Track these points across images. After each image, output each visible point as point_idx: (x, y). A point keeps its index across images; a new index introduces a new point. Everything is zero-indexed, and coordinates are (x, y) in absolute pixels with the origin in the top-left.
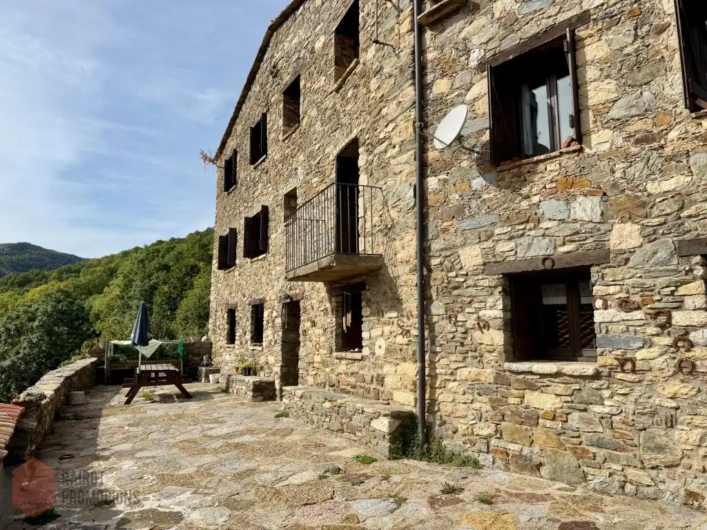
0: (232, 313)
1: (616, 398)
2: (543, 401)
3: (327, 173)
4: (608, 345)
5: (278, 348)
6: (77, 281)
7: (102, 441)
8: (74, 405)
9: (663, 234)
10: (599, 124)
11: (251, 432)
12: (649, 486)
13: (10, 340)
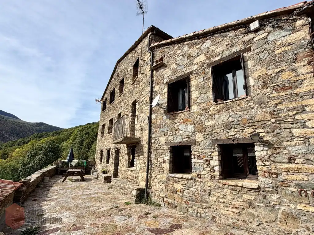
0: (102, 151)
1: (196, 186)
2: (178, 186)
3: (129, 109)
4: (195, 170)
5: (113, 165)
6: (59, 137)
7: (49, 195)
8: (45, 182)
9: (208, 137)
10: (194, 103)
11: (97, 193)
12: (203, 214)
13: (32, 158)
